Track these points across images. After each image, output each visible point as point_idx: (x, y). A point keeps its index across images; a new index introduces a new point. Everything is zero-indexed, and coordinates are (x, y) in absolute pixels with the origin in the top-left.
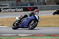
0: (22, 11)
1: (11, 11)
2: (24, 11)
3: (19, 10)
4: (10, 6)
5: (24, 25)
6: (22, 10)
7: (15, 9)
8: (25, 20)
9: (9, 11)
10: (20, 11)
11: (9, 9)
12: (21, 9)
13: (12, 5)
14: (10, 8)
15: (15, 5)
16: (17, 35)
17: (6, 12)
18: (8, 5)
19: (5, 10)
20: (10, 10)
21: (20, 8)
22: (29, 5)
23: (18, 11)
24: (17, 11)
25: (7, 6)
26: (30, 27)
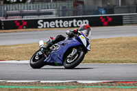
1: (61, 26)
3: (80, 23)
4: (58, 14)
5: (55, 58)
7: (70, 22)
8: (57, 47)
9: (57, 26)
11: (57, 22)
12: (84, 21)
13: (64, 11)
14: (59, 20)
15: (71, 12)
16: (76, 82)
17: (50, 27)
18: (55, 12)
19: (47, 23)
20: (59, 24)
21: (82, 19)
22: (103, 12)
23: (77, 26)
24: (75, 25)
25: (51, 13)
26: (67, 63)
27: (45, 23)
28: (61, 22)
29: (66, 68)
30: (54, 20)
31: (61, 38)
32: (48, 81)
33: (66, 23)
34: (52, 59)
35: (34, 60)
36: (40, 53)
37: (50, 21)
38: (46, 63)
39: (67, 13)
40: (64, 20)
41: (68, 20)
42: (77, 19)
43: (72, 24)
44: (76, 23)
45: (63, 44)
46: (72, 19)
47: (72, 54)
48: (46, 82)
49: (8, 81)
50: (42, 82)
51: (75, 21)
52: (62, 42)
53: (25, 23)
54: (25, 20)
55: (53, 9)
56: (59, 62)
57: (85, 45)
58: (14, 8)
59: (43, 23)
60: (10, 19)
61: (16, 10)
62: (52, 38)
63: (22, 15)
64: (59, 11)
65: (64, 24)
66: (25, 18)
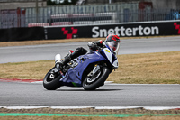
0: (155, 35)
1: (123, 34)
2: (162, 34)
3: (147, 31)
4: (118, 19)
6: (157, 33)
7: (135, 29)
8: (76, 63)
10: (151, 35)
11: (117, 29)
12: (153, 28)
13: (127, 15)
15: (136, 17)
16: (142, 109)
18: (114, 16)
19: (105, 30)
20: (120, 32)
21: (150, 25)
22: (178, 16)
23: (144, 35)
24: (141, 34)
25: (109, 18)
26: (87, 83)
27: (101, 31)
28: (122, 29)
29: (86, 90)
30: (113, 27)
31: (81, 52)
32: (105, 108)
33: (129, 31)
34: (69, 78)
35: (48, 79)
36: (56, 70)
37: (108, 27)
38: (62, 84)
39: (130, 18)
40: (126, 26)
41: (132, 26)
42: (144, 26)
43: (137, 32)
44: (142, 31)
45: (83, 59)
46: (137, 26)
47: (94, 71)
48: (102, 108)
49: (53, 108)
50: (97, 108)
51: (140, 28)
52: (82, 57)
53: (75, 31)
54: (75, 28)
55: (112, 12)
56: (78, 82)
57: (110, 60)
58: (61, 12)
59: (98, 30)
60: (55, 25)
61: (63, 13)
62: (72, 51)
63: (72, 20)
64: (120, 14)
65: (127, 32)
66: (76, 24)
